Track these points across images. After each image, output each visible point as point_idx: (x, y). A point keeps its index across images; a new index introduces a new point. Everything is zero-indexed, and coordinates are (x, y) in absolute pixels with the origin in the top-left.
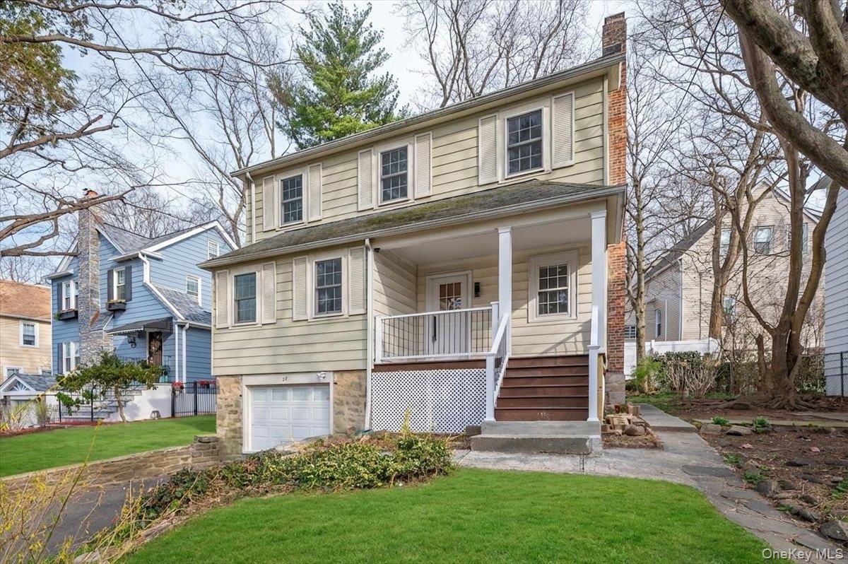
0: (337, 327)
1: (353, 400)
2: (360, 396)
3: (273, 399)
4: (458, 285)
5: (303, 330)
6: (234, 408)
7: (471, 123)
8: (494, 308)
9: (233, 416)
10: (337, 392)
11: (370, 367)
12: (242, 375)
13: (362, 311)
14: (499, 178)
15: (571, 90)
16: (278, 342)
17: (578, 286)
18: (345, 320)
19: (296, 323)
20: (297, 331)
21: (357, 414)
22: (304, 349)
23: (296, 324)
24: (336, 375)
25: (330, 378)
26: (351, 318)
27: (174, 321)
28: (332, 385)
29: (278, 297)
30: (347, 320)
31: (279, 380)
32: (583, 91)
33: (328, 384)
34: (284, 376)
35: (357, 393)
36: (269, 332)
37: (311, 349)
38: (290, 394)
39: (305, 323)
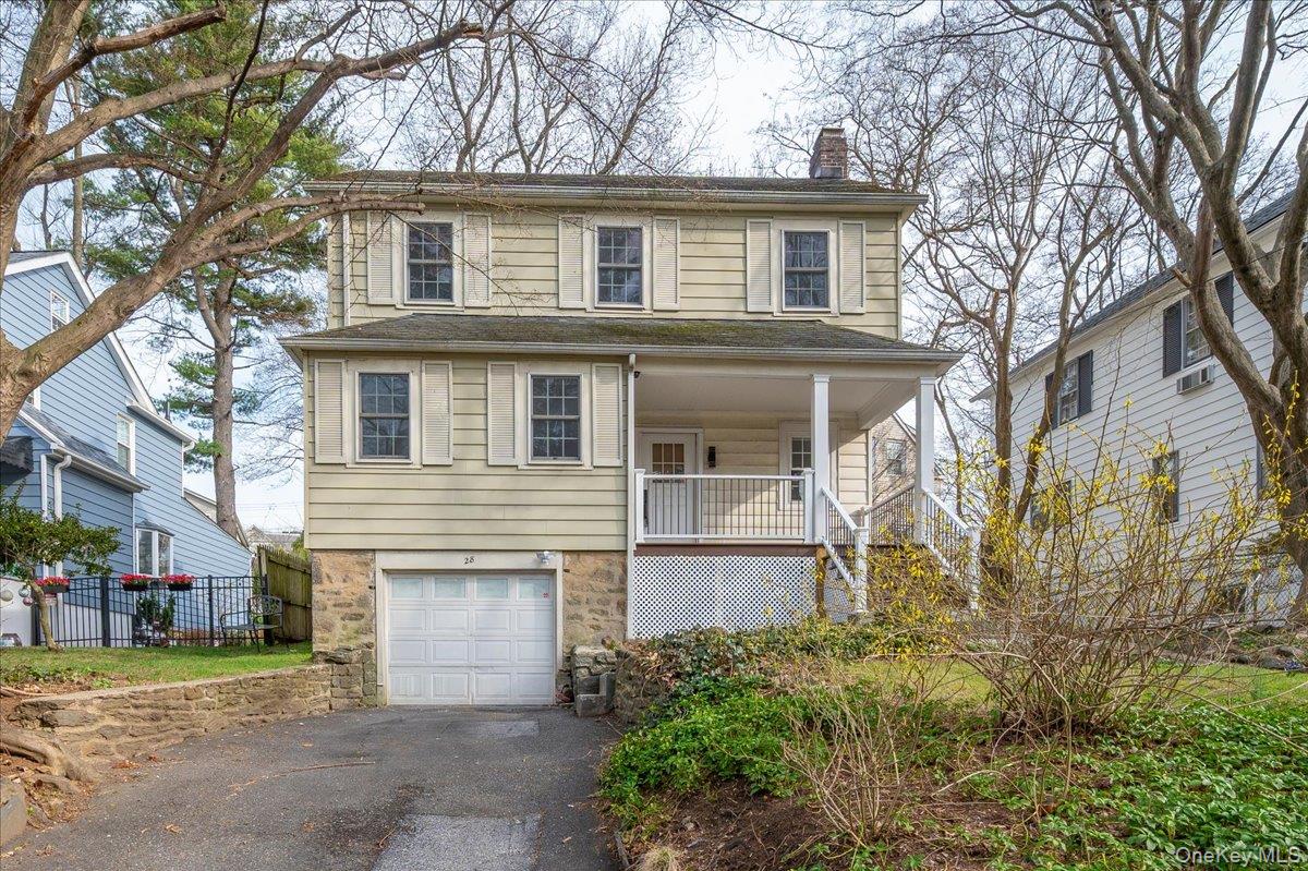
0: (571, 483)
1: (596, 596)
2: (610, 591)
3: (436, 596)
4: (680, 447)
5: (509, 483)
6: (355, 609)
7: (737, 223)
8: (808, 478)
9: (353, 625)
10: (569, 585)
11: (632, 548)
12: (374, 550)
13: (618, 463)
14: (774, 308)
15: (863, 219)
16: (453, 497)
17: (840, 469)
18: (585, 473)
19: (492, 469)
20: (495, 482)
21: (604, 618)
22: (510, 513)
23: (492, 471)
24: (567, 557)
25: (556, 562)
26: (595, 472)
27: (36, 446)
28: (560, 573)
29: (455, 422)
30: (588, 473)
31: (458, 562)
32: (876, 224)
33: (553, 572)
34: (469, 556)
35: (605, 586)
36: (433, 481)
37: (525, 514)
38: (472, 586)
39: (513, 471)
